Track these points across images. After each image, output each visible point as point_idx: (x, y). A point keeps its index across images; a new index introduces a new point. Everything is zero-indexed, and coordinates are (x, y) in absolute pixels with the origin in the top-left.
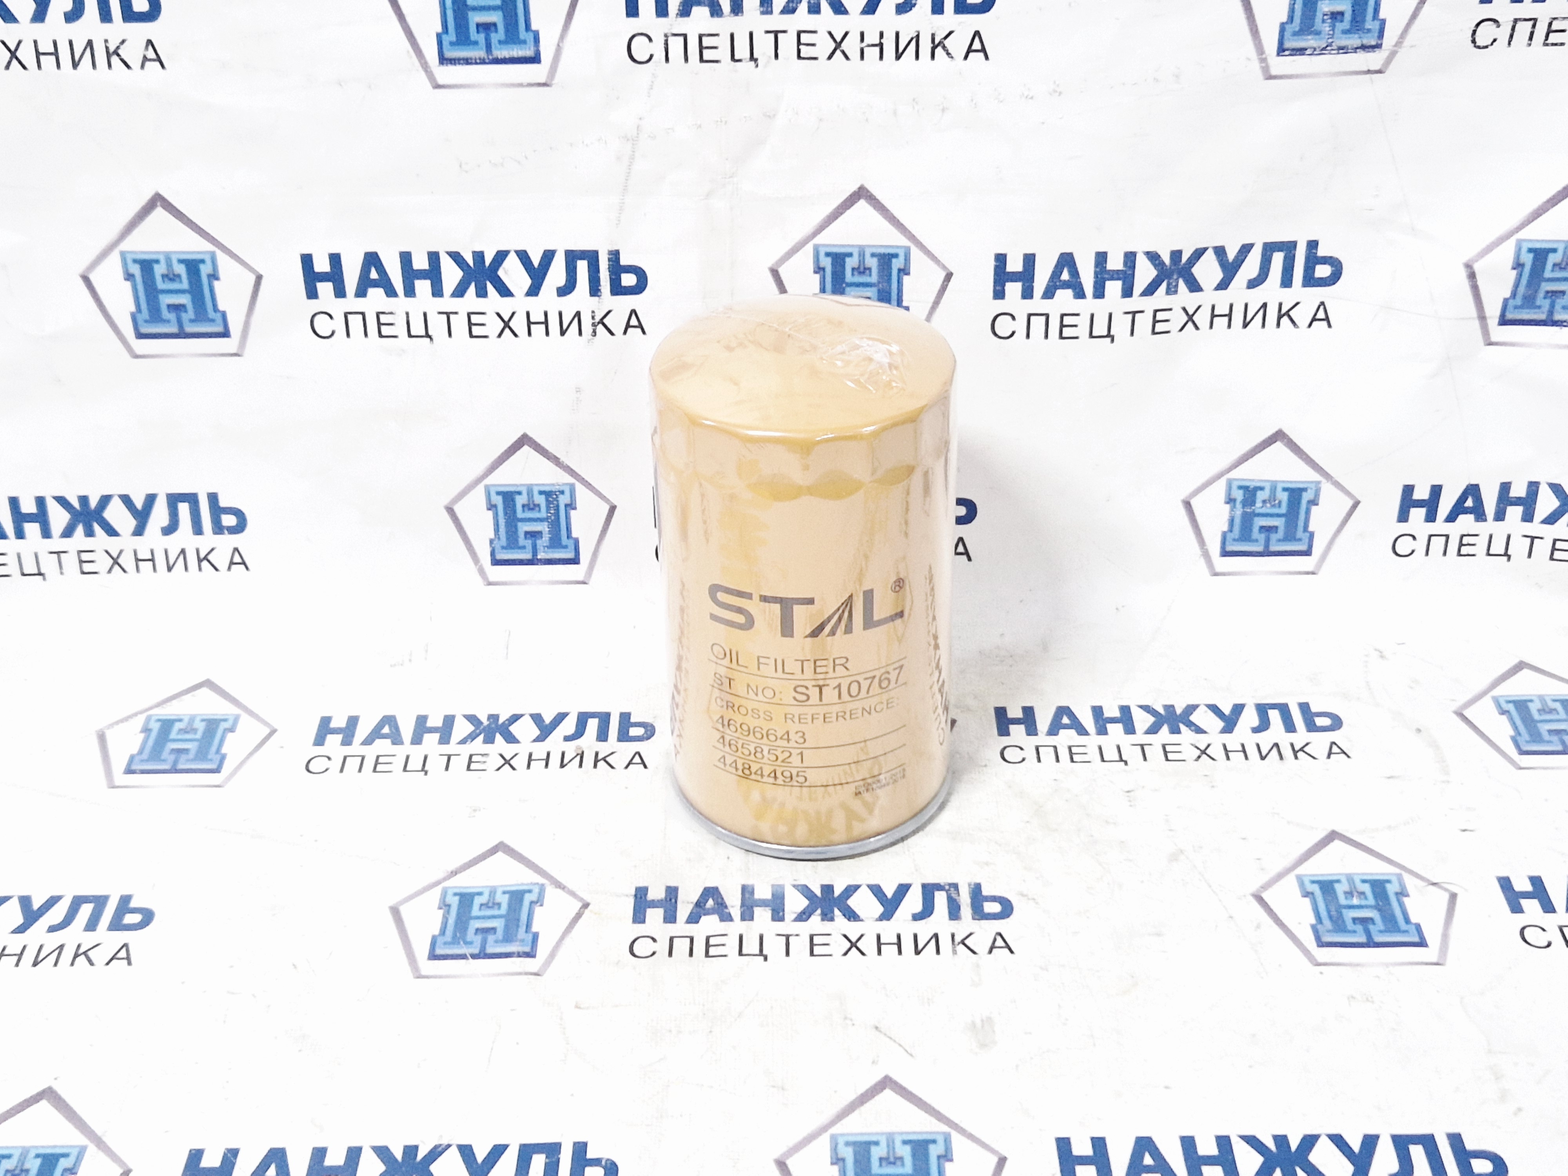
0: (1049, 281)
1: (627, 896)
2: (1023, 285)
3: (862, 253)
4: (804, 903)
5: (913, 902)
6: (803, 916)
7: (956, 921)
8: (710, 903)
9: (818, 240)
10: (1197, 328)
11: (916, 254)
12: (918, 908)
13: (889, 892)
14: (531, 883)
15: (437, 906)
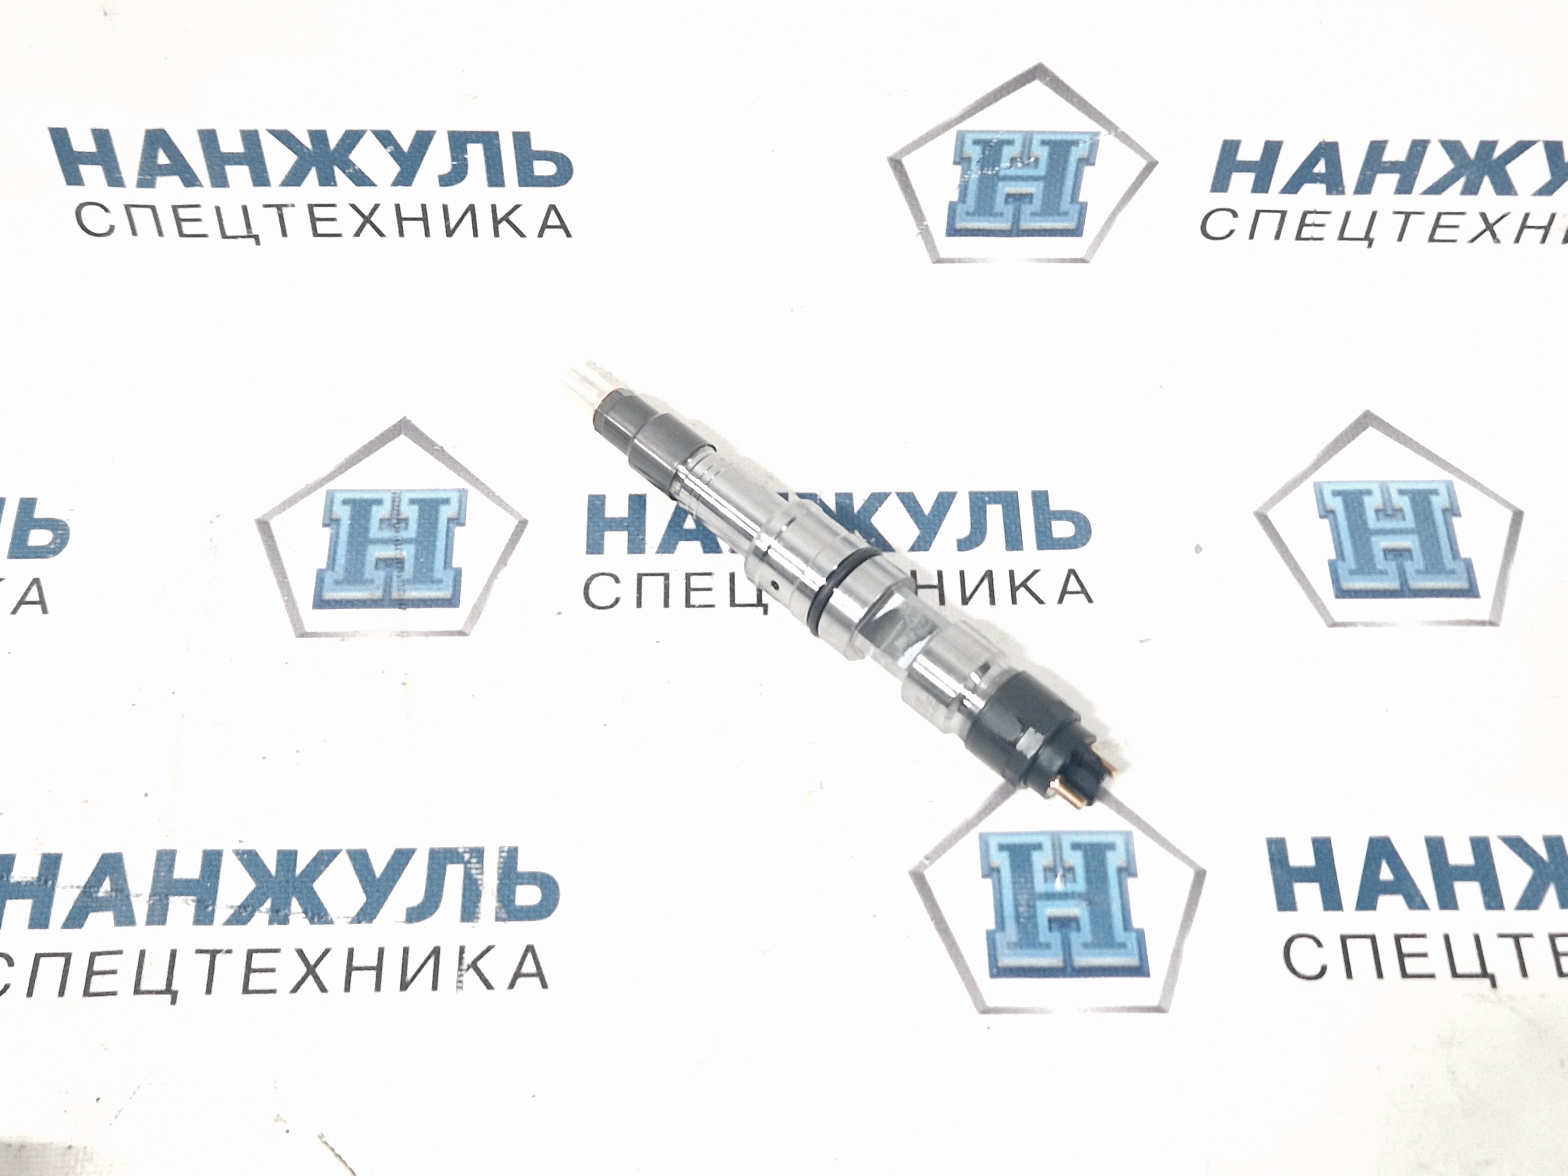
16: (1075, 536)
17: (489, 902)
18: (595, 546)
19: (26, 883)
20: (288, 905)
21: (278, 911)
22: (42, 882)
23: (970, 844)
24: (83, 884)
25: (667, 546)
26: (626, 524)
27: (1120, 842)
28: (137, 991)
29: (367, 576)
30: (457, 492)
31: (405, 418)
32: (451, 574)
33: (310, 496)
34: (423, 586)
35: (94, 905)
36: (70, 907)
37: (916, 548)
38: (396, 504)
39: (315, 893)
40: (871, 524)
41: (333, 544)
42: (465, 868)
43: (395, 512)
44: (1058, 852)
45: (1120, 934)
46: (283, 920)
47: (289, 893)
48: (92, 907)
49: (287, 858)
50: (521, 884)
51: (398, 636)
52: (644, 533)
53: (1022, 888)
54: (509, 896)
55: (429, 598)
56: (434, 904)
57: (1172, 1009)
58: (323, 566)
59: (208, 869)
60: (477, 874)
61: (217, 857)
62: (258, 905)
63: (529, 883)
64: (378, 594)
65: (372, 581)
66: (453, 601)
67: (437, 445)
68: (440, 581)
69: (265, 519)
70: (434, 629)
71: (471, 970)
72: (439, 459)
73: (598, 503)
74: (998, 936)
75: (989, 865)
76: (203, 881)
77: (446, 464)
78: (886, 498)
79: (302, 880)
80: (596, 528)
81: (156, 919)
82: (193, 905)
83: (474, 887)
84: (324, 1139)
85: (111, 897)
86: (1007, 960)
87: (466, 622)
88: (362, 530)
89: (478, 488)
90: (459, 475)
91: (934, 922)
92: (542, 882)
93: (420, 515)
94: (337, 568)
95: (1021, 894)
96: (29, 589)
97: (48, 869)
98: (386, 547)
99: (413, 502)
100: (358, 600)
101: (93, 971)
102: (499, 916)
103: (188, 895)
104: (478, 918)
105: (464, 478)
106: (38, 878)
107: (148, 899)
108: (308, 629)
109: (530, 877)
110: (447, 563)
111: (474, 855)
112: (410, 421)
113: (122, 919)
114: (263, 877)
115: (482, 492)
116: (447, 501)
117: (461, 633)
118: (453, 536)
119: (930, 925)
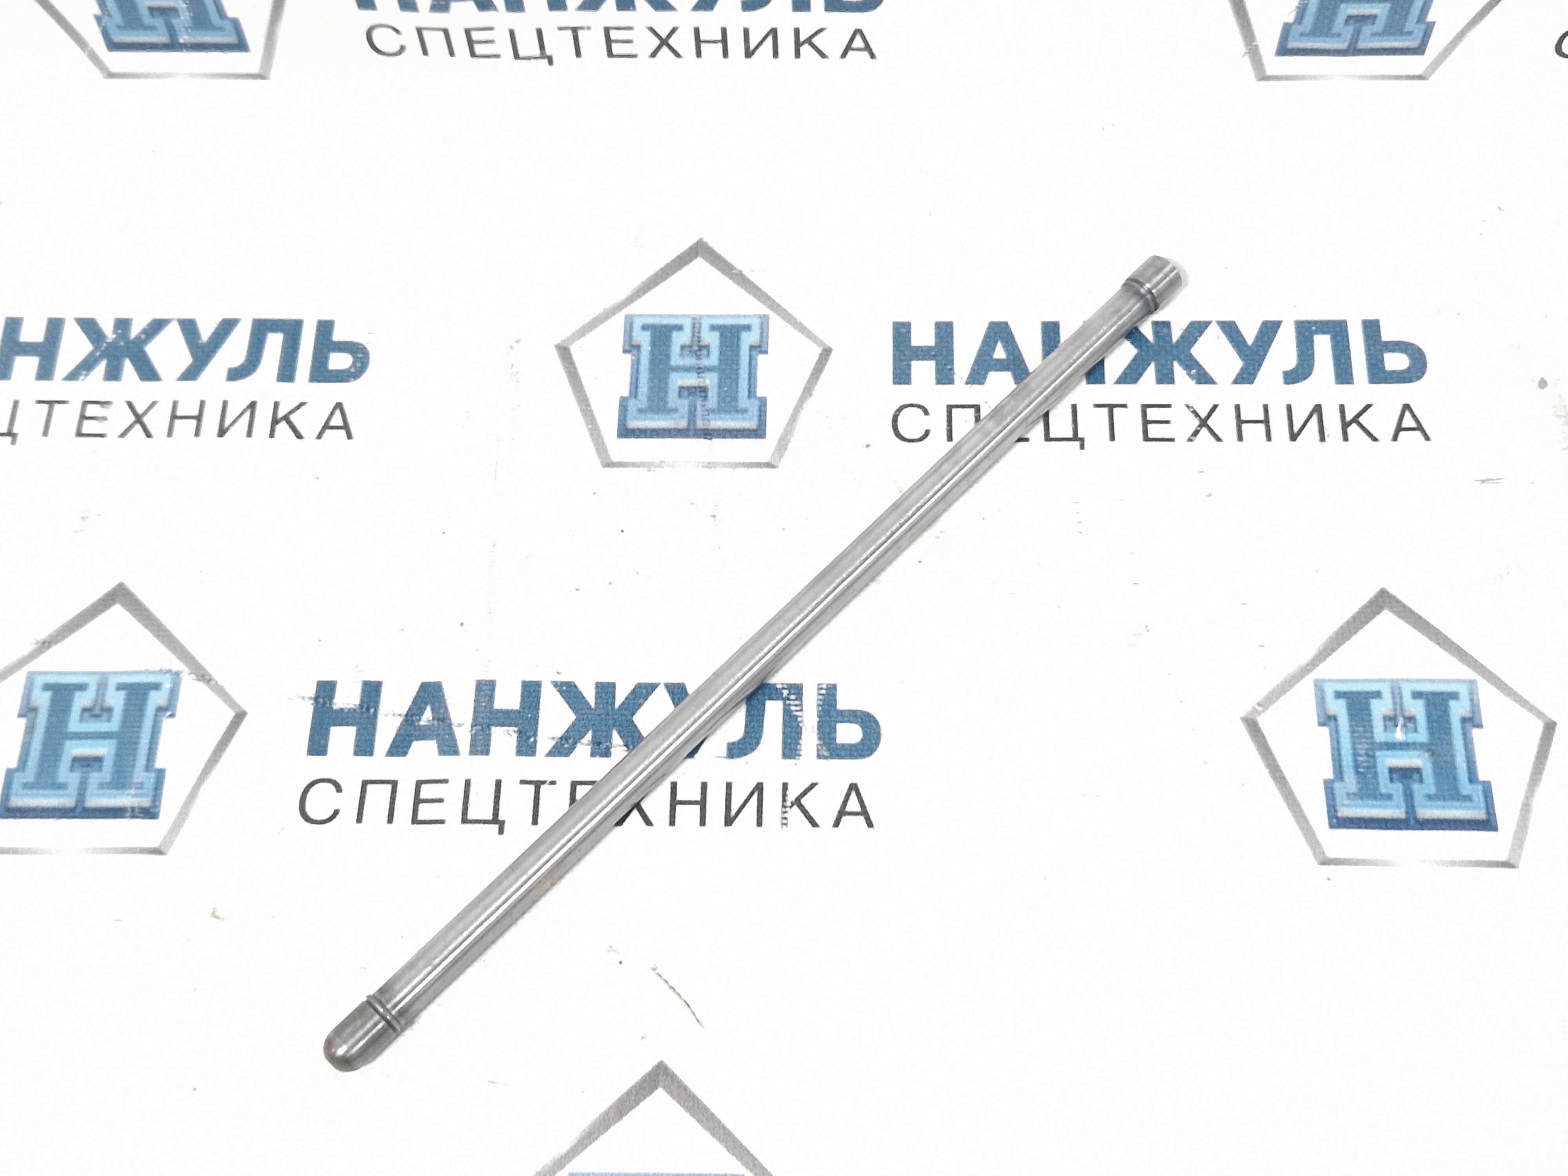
16: (1409, 369)
17: (810, 739)
18: (902, 376)
19: (349, 709)
20: (609, 738)
21: (599, 744)
22: (364, 709)
23: (1305, 689)
24: (405, 712)
25: (977, 377)
26: (933, 353)
27: (1463, 691)
28: (465, 820)
29: (671, 405)
30: (758, 318)
31: (702, 238)
32: (756, 403)
33: (609, 321)
34: (728, 416)
35: (417, 733)
36: (394, 735)
37: (1238, 381)
38: (697, 330)
39: (636, 726)
40: (1191, 355)
41: (634, 371)
42: (785, 704)
43: (696, 339)
44: (1398, 700)
45: (1465, 788)
46: (605, 752)
47: (609, 726)
48: (415, 735)
49: (606, 691)
50: (841, 722)
51: (705, 467)
52: (952, 362)
53: (1360, 737)
54: (829, 734)
55: (735, 428)
56: (755, 740)
57: (1522, 864)
58: (626, 394)
59: (528, 700)
60: (797, 711)
61: (537, 687)
62: (579, 737)
63: (849, 722)
64: (683, 424)
65: (676, 410)
66: (759, 433)
67: (736, 268)
68: (745, 411)
69: (565, 345)
70: (742, 461)
71: (795, 807)
72: (738, 284)
73: (904, 330)
74: (1337, 785)
75: (1325, 714)
76: (524, 712)
77: (745, 289)
78: (1206, 327)
79: (622, 712)
80: (903, 358)
81: (479, 749)
82: (515, 736)
83: (794, 724)
84: (657, 971)
85: (433, 725)
86: (1345, 812)
87: (773, 454)
88: (663, 357)
89: (779, 314)
90: (759, 300)
91: (1268, 770)
92: (862, 719)
93: (722, 344)
94: (640, 397)
95: (1361, 743)
96: (332, 413)
97: (369, 696)
98: (689, 375)
99: (713, 328)
100: (663, 430)
101: (420, 799)
102: (820, 753)
103: (509, 726)
104: (799, 755)
105: (764, 303)
106: (360, 705)
107: (470, 729)
108: (615, 458)
109: (850, 715)
110: (751, 392)
111: (793, 691)
112: (706, 243)
113: (446, 748)
114: (583, 710)
115: (784, 318)
116: (748, 328)
117: (769, 465)
118: (756, 364)
119: (1264, 772)
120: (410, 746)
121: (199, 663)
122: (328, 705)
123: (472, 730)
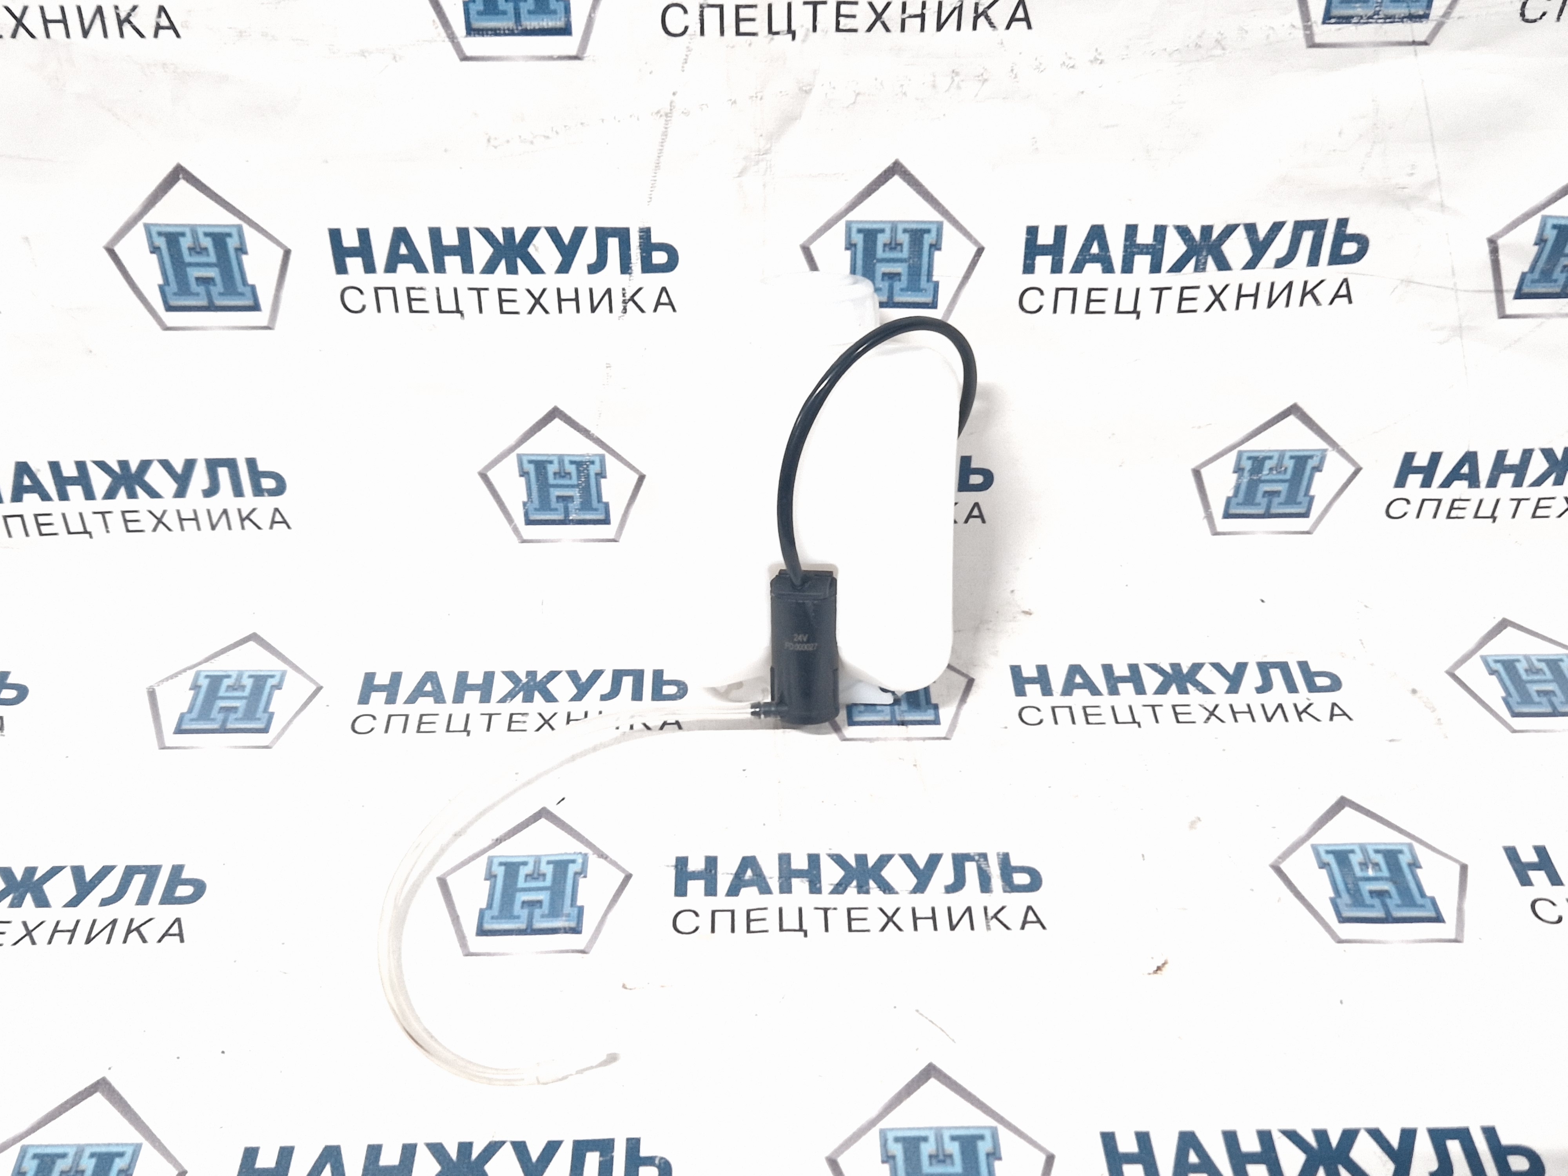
0: (1078, 255)
1: (668, 866)
2: (1053, 259)
3: (894, 229)
4: (838, 874)
5: (944, 873)
6: (839, 888)
7: (987, 895)
8: (749, 874)
9: (851, 216)
10: (1224, 309)
11: (948, 228)
12: (950, 879)
13: (921, 863)
14: (575, 853)
15: (483, 877)
120: (740, 892)
121: (599, 849)
122: (684, 869)
123: (778, 881)
